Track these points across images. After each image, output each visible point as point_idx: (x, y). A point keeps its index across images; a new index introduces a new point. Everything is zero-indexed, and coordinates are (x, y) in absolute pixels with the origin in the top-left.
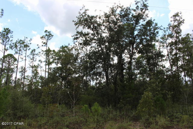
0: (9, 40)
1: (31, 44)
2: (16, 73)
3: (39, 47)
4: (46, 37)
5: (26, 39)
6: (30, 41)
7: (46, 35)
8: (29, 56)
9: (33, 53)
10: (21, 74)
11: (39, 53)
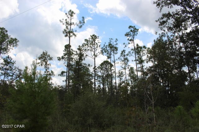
0: (97, 46)
1: (117, 44)
2: (115, 78)
3: (126, 46)
4: (131, 33)
5: (112, 40)
6: (116, 42)
7: (131, 31)
8: (120, 58)
9: (123, 54)
10: (119, 79)
11: (129, 52)
